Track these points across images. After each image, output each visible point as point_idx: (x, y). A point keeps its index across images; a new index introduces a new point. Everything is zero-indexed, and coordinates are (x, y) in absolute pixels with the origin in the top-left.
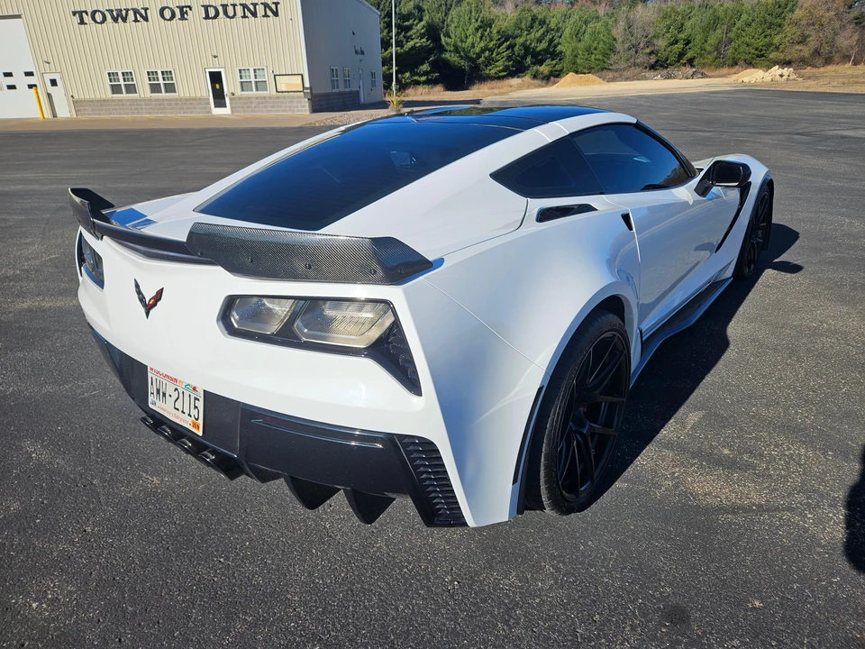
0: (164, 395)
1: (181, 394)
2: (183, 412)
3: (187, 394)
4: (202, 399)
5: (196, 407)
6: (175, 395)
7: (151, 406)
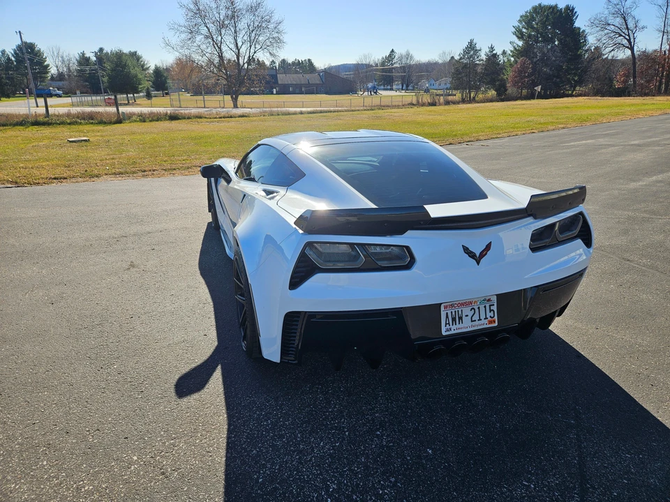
0: (461, 318)
1: (477, 310)
2: (480, 320)
3: (482, 308)
4: (495, 304)
5: (490, 311)
6: (470, 314)
7: (444, 333)
